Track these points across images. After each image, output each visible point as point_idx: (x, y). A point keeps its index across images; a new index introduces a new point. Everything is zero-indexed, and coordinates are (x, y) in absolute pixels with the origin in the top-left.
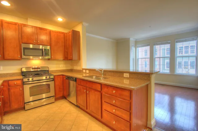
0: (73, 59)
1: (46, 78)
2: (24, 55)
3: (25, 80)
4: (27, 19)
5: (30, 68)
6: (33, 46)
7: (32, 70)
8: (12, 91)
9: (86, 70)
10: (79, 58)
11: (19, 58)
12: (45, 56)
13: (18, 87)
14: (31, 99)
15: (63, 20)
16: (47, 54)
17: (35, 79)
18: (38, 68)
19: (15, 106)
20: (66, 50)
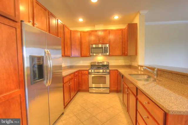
0: (128, 55)
1: (103, 71)
2: (91, 53)
3: (90, 71)
4: (95, 26)
5: (96, 62)
6: (95, 46)
7: (97, 64)
8: (83, 77)
9: (141, 66)
10: (136, 54)
11: (88, 55)
12: (104, 53)
13: (86, 75)
14: (94, 85)
15: (119, 17)
16: (106, 51)
17: (96, 71)
18: (101, 63)
19: (84, 88)
20: (123, 46)
